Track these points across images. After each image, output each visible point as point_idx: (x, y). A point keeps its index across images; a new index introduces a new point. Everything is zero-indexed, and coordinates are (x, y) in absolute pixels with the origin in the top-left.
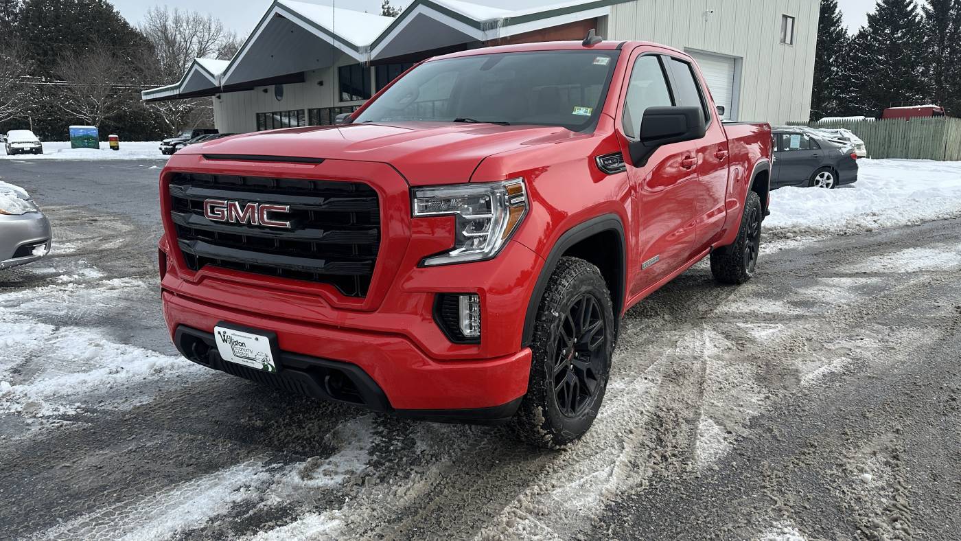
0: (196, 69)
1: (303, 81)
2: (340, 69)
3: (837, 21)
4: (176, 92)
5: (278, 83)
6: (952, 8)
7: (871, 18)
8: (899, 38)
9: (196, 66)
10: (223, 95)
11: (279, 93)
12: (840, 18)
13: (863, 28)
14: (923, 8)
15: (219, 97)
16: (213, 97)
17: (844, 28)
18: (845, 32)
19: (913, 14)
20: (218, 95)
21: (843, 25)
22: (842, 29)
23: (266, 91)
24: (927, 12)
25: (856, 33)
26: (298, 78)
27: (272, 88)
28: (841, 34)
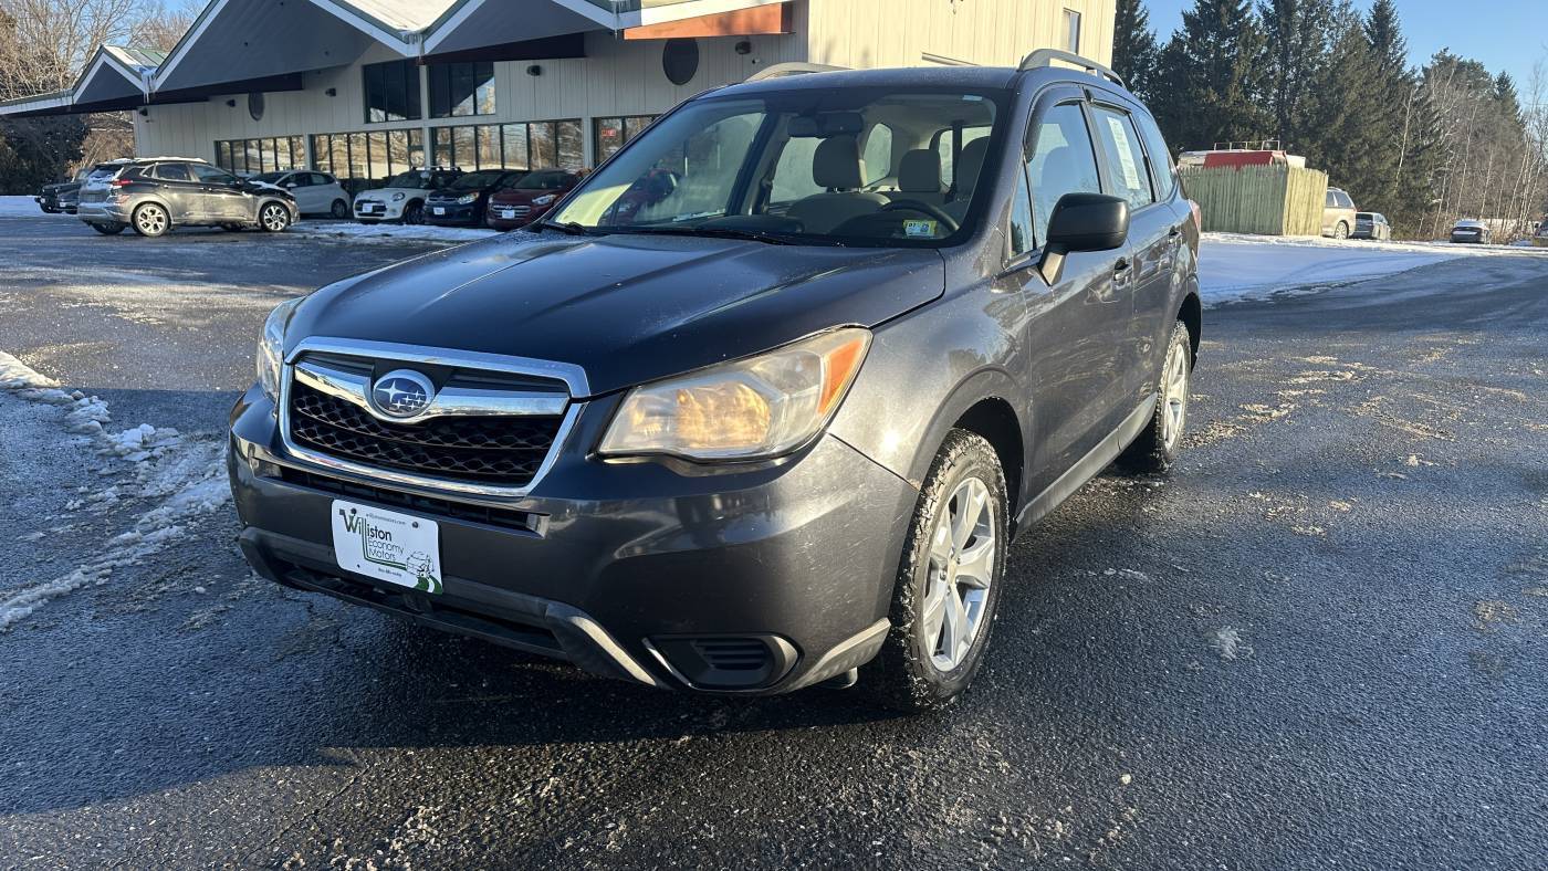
0: (105, 63)
1: (300, 88)
2: (367, 69)
3: (1141, 21)
4: (68, 102)
5: (255, 90)
6: (1299, 9)
7: (1188, 19)
8: (1228, 50)
9: (104, 58)
10: (152, 109)
11: (256, 110)
12: (1144, 18)
13: (1177, 33)
14: (1261, 7)
15: (144, 113)
16: (134, 112)
17: (1151, 33)
18: (1153, 39)
19: (1247, 16)
20: (142, 108)
21: (1149, 29)
22: (1148, 34)
23: (232, 103)
24: (1266, 13)
25: (1168, 40)
26: (292, 83)
27: (243, 100)
28: (1147, 42)
